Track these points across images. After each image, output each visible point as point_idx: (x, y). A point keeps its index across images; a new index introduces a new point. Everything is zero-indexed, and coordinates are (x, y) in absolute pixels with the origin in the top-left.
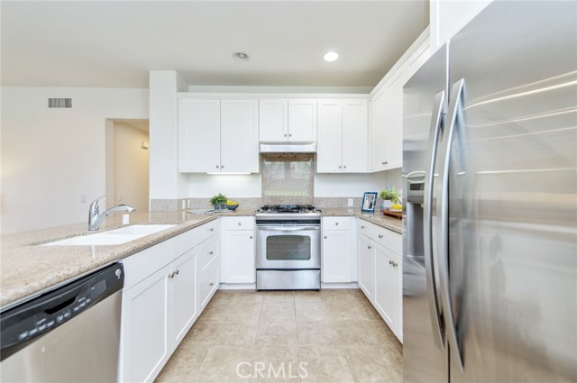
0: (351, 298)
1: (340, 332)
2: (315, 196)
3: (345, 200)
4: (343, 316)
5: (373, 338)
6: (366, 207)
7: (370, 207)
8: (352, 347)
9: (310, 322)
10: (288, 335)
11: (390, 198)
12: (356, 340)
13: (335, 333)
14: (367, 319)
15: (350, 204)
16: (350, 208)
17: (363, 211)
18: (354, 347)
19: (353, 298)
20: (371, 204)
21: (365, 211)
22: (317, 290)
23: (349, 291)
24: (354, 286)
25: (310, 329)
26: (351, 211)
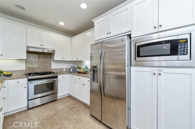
0: (68, 99)
1: (69, 108)
2: (52, 68)
3: (63, 69)
4: (68, 104)
5: (78, 105)
6: (71, 71)
7: (73, 71)
8: (74, 110)
9: (58, 110)
10: (53, 116)
11: (79, 68)
12: (74, 108)
13: (68, 109)
14: (75, 102)
15: (64, 70)
16: (64, 71)
17: (70, 72)
18: (74, 109)
19: (68, 98)
20: (73, 70)
21: (71, 72)
22: (56, 100)
23: (66, 97)
24: (68, 95)
25: (60, 111)
26: (64, 73)
